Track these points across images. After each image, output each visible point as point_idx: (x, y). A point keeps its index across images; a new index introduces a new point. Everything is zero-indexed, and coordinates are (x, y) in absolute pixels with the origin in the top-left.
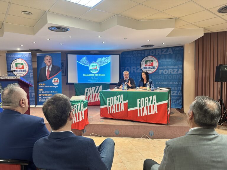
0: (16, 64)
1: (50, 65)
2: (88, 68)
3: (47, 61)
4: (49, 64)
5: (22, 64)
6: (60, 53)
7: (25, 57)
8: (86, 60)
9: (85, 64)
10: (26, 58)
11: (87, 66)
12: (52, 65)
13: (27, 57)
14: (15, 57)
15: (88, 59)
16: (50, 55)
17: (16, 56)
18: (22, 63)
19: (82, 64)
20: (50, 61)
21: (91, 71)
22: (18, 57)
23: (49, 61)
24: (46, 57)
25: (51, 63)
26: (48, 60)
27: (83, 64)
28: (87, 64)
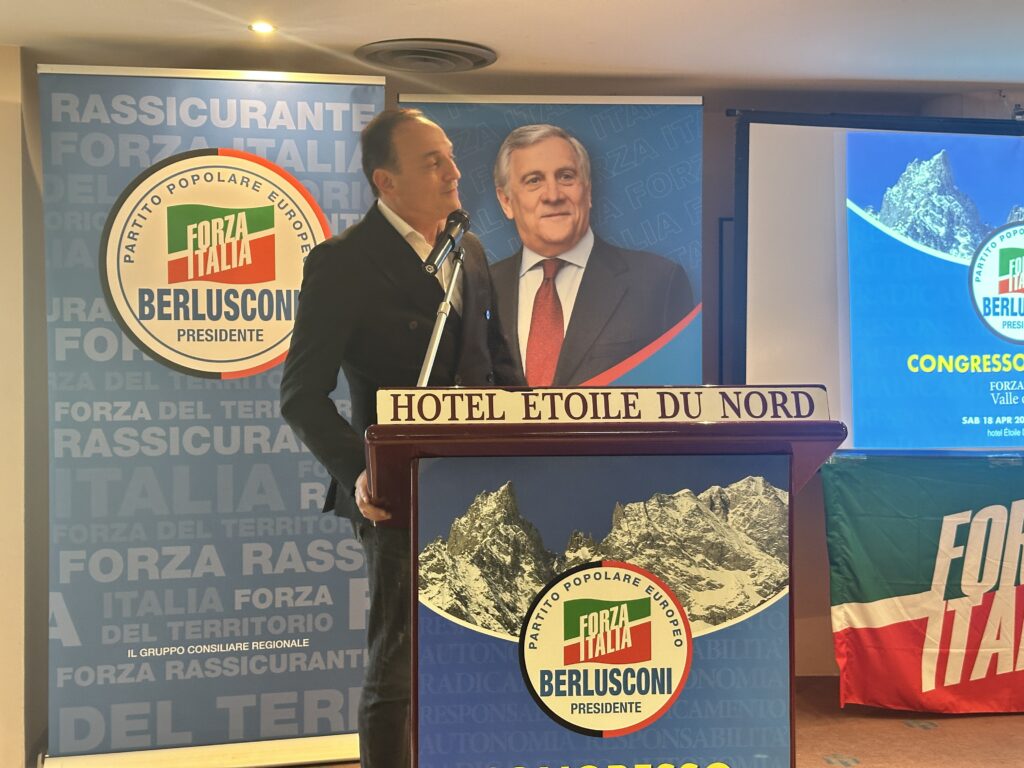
0: (182, 218)
1: (570, 242)
2: (964, 277)
3: (531, 196)
4: (557, 229)
5: (260, 218)
6: (698, 101)
7: (301, 138)
8: (941, 191)
9: (929, 237)
10: (312, 145)
11: (952, 257)
12: (588, 242)
13: (325, 138)
14: (163, 129)
15: (957, 182)
16: (567, 123)
17: (178, 112)
18: (259, 200)
19: (897, 234)
20: (573, 191)
21: (995, 322)
22: (207, 130)
23: (550, 188)
24: (520, 145)
25: (578, 214)
26: (539, 177)
27: (909, 242)
28: (948, 242)
